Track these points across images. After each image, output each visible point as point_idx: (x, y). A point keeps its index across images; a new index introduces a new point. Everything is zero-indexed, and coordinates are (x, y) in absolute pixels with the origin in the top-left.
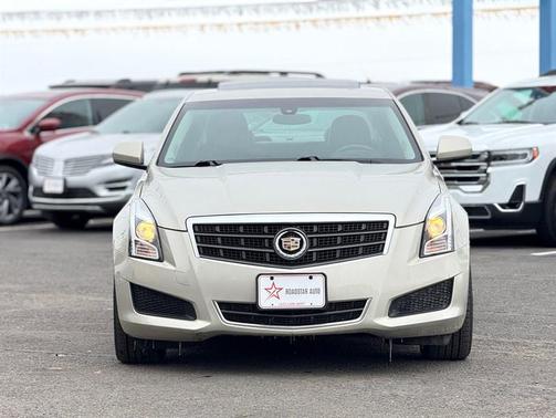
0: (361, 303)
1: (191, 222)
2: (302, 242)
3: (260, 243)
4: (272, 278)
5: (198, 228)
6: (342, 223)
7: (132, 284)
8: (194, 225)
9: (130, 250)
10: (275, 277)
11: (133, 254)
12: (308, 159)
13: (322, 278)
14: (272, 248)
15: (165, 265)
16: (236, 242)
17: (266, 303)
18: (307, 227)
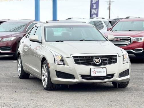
0: (113, 74)
1: (72, 56)
2: (100, 60)
3: (89, 60)
4: (94, 69)
5: (74, 57)
6: (107, 56)
7: (56, 71)
8: (73, 56)
9: (55, 62)
10: (95, 69)
11: (56, 63)
12: (82, 40)
13: (105, 69)
14: (93, 62)
15: (65, 66)
16: (84, 60)
17: (93, 75)
18: (100, 56)
